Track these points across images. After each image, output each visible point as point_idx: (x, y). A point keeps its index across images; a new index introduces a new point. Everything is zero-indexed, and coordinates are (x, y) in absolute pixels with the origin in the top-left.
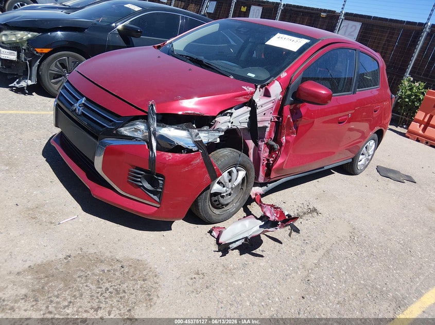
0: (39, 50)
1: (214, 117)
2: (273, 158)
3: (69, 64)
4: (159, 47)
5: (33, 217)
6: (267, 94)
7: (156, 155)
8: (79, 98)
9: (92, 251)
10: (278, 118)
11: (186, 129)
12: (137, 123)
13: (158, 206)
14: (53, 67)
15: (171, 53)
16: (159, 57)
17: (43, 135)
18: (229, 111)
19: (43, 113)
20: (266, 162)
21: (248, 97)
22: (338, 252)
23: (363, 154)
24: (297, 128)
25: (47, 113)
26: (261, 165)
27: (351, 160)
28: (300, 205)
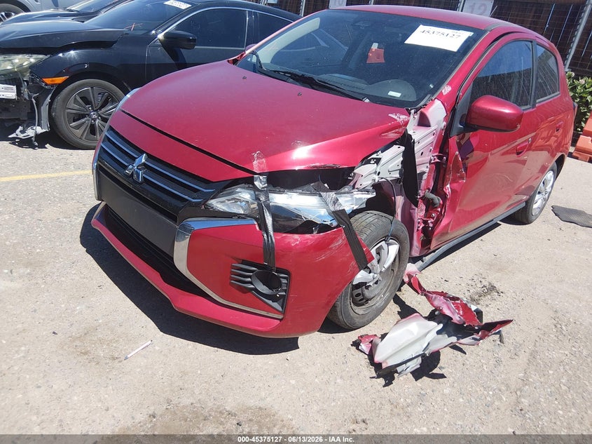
0: (48, 81)
1: (353, 169)
2: (433, 218)
3: (94, 98)
4: (235, 62)
5: (83, 351)
6: (424, 122)
7: (274, 240)
8: (136, 156)
9: (186, 401)
10: (439, 157)
11: (317, 192)
12: (238, 190)
13: (281, 317)
14: (71, 104)
15: (257, 68)
16: (244, 78)
17: (72, 210)
18: (374, 156)
19: (64, 174)
20: (423, 225)
21: (400, 130)
22: (547, 354)
23: (539, 193)
24: (466, 170)
25: (71, 173)
26: (415, 230)
27: (524, 204)
28: (470, 282)
